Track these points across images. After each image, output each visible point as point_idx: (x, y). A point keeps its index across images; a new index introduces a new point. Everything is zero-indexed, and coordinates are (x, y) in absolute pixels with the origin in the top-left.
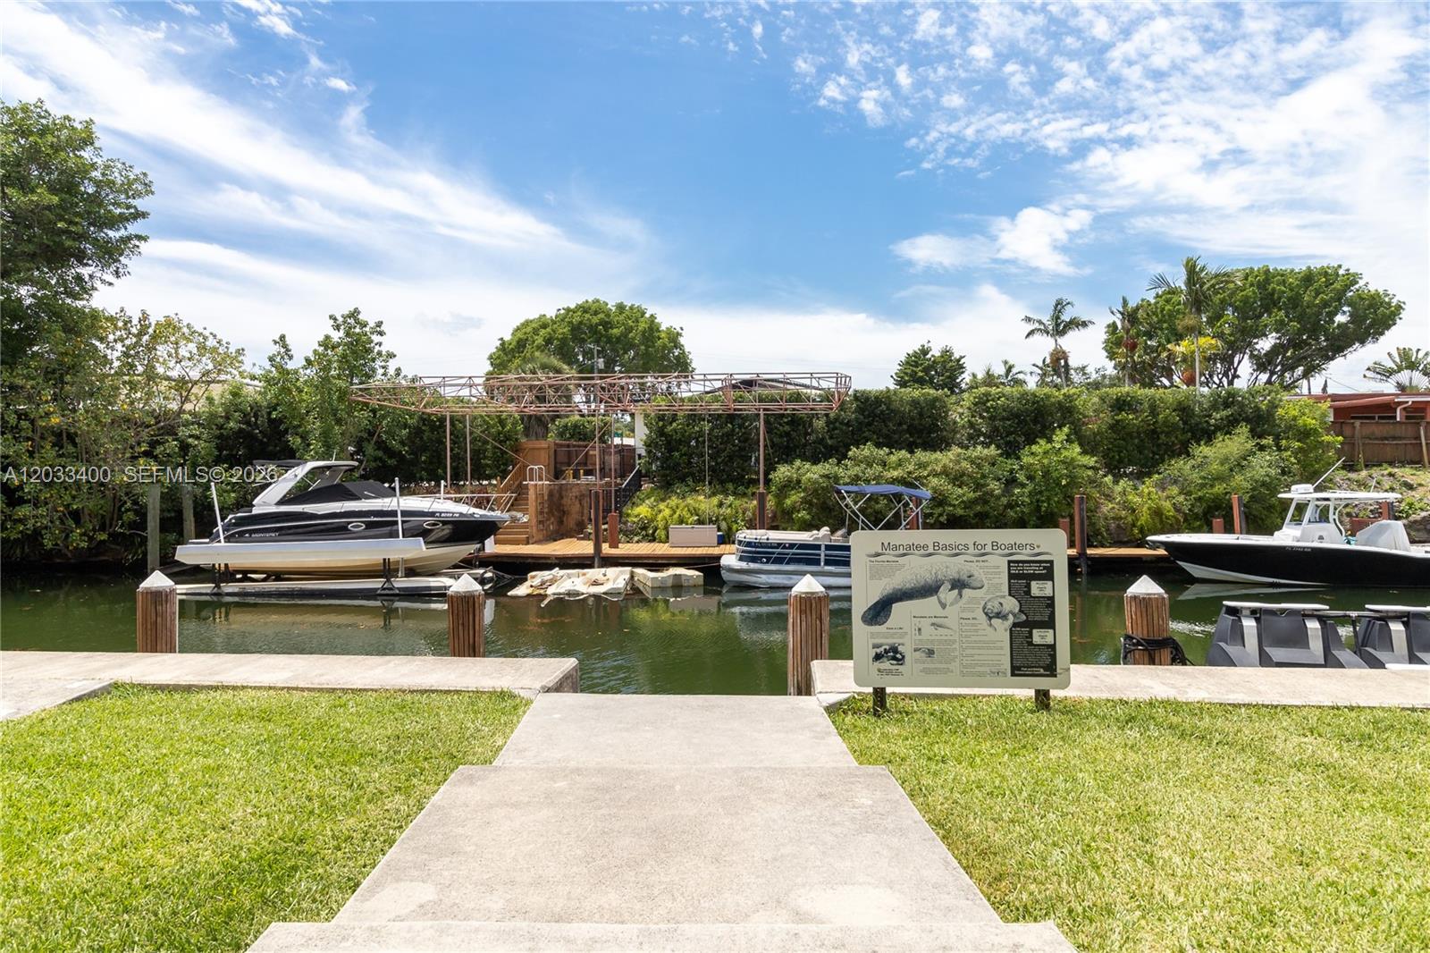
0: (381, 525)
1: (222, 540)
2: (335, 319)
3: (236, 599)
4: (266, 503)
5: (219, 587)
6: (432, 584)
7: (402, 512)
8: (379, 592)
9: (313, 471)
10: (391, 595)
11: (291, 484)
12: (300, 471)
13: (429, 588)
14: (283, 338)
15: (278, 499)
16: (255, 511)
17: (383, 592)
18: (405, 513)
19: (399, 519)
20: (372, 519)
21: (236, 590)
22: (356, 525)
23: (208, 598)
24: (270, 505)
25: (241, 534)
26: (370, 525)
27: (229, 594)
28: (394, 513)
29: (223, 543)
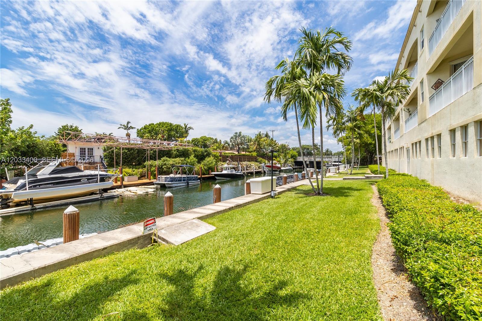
0: (92, 179)
1: (27, 189)
4: (43, 174)
5: (33, 206)
8: (99, 199)
10: (103, 199)
11: (54, 167)
12: (56, 163)
15: (50, 172)
16: (39, 177)
19: (99, 177)
20: (90, 177)
22: (84, 180)
24: (45, 175)
25: (35, 186)
26: (88, 180)
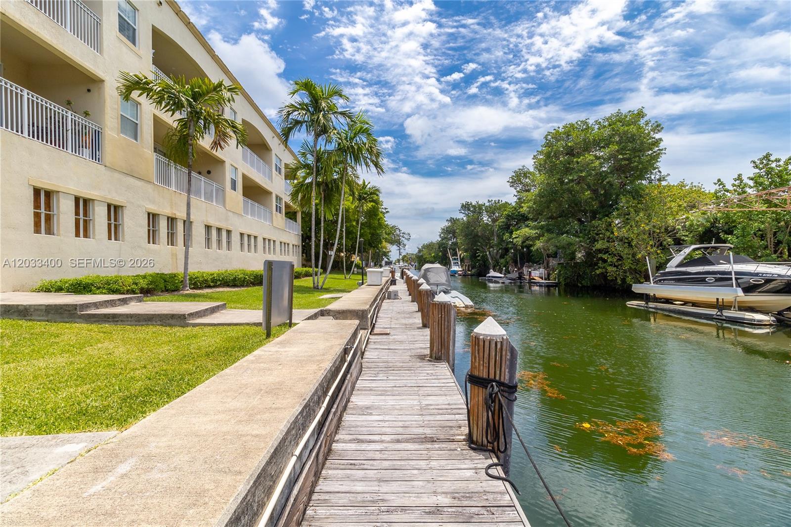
0: (723, 279)
2: (754, 162)
3: (654, 310)
4: (671, 266)
5: (648, 304)
6: (746, 317)
7: (735, 272)
8: (714, 317)
9: (695, 250)
10: (721, 319)
11: (682, 257)
12: (687, 251)
13: (744, 319)
14: (719, 180)
15: (677, 264)
17: (717, 317)
18: (737, 273)
19: (733, 276)
20: (719, 276)
21: (654, 306)
22: (710, 279)
23: (643, 308)
24: (673, 267)
25: (660, 281)
26: (717, 280)
27: (650, 308)
28: (730, 273)
29: (652, 284)
